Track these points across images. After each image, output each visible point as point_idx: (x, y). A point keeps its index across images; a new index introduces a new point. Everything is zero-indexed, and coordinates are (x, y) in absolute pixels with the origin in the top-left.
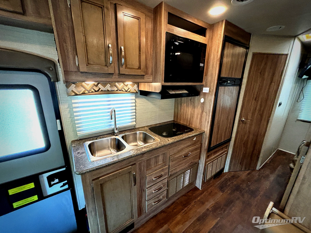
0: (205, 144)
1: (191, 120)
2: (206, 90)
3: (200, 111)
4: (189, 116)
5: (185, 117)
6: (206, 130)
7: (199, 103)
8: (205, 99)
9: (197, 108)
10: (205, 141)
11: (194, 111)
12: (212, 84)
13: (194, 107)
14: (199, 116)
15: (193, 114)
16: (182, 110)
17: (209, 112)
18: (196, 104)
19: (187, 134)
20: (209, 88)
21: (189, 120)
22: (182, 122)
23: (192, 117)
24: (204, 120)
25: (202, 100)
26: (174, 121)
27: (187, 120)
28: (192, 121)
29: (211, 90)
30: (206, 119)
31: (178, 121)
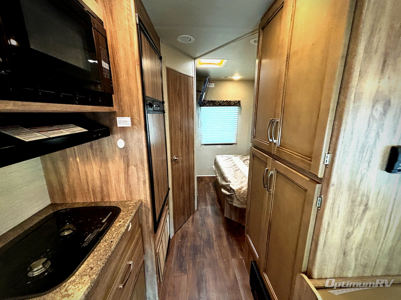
0: (147, 222)
1: (105, 189)
2: (123, 122)
3: (122, 165)
4: (98, 182)
5: (86, 188)
6: (143, 198)
7: (114, 151)
8: (125, 140)
9: (113, 160)
10: (147, 217)
11: (107, 169)
12: (135, 110)
13: (104, 160)
14: (122, 176)
15: (106, 175)
16: (73, 174)
17: (142, 162)
18: (108, 153)
19: (113, 229)
20: (129, 118)
21: (98, 189)
22: (80, 200)
23: (105, 180)
24: (134, 180)
25: (121, 143)
26: (52, 205)
27: (93, 190)
28: (108, 190)
29: (135, 121)
30: (138, 178)
31: (69, 200)
